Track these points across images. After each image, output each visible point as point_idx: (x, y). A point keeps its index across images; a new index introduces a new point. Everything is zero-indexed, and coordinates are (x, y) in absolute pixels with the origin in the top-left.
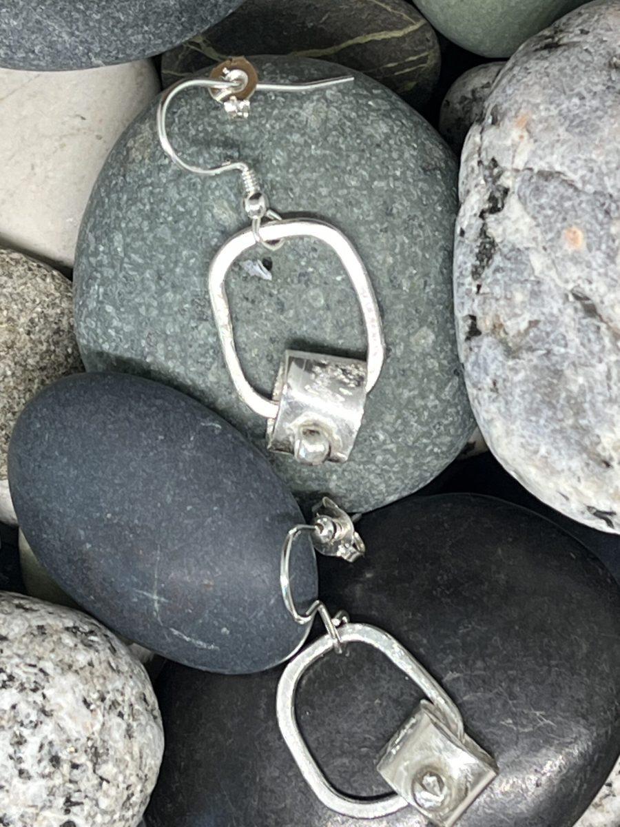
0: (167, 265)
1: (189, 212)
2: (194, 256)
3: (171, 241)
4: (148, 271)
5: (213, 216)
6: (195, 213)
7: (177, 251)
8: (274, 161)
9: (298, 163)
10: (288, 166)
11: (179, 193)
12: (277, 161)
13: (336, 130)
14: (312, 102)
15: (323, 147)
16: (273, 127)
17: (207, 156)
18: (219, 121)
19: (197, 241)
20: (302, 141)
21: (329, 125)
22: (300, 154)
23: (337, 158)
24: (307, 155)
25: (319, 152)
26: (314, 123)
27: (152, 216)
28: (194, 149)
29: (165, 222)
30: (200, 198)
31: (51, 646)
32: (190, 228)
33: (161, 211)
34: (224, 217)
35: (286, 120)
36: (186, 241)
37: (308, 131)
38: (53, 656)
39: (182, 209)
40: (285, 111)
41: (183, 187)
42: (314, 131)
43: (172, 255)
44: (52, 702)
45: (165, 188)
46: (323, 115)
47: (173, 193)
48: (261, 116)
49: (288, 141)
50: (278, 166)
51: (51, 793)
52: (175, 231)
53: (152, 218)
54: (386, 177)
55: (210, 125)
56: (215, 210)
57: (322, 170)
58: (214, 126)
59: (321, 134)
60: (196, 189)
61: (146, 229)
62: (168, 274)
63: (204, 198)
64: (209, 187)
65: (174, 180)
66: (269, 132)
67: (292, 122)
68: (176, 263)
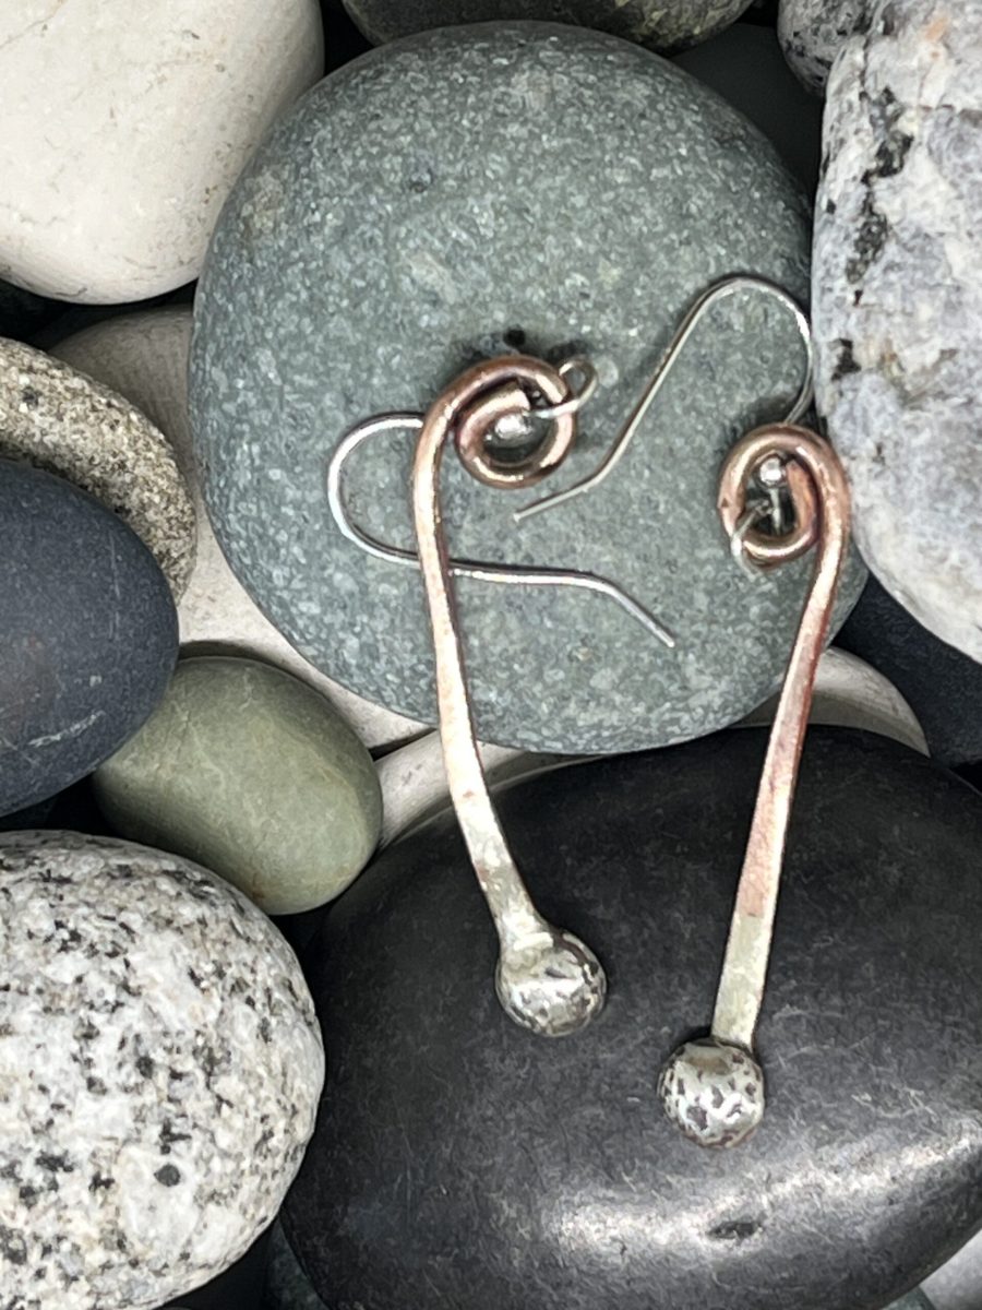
0: (356, 378)
1: (374, 285)
2: (397, 352)
3: (355, 338)
4: (328, 396)
5: (413, 282)
6: (383, 284)
7: (367, 352)
8: (489, 173)
9: (529, 167)
10: (513, 175)
11: (350, 260)
12: (494, 172)
13: (573, 105)
14: (523, 72)
15: (561, 135)
16: (473, 122)
17: (381, 191)
18: (385, 134)
19: (396, 326)
20: (524, 132)
21: (560, 100)
22: (527, 152)
23: (586, 145)
24: (537, 152)
25: (555, 143)
26: (535, 101)
27: (314, 308)
28: (356, 186)
29: (339, 310)
30: (386, 259)
31: (140, 892)
32: (381, 309)
33: (327, 294)
34: (430, 279)
35: (491, 108)
36: (379, 332)
37: (529, 115)
38: (141, 905)
39: (361, 283)
40: (485, 95)
41: (353, 248)
42: (538, 114)
43: (361, 359)
44: (139, 973)
45: (326, 257)
46: (545, 88)
47: (341, 263)
48: (450, 111)
49: (503, 139)
50: (498, 179)
51: (139, 1118)
52: (357, 321)
53: (315, 309)
54: (667, 161)
55: (373, 143)
56: (415, 272)
57: (568, 168)
58: (380, 144)
59: (552, 116)
60: (376, 247)
61: (309, 330)
62: (361, 391)
63: (393, 257)
64: (397, 238)
65: (337, 243)
66: (470, 131)
67: (501, 108)
68: (370, 370)
